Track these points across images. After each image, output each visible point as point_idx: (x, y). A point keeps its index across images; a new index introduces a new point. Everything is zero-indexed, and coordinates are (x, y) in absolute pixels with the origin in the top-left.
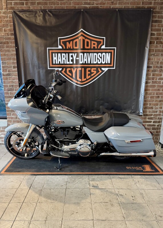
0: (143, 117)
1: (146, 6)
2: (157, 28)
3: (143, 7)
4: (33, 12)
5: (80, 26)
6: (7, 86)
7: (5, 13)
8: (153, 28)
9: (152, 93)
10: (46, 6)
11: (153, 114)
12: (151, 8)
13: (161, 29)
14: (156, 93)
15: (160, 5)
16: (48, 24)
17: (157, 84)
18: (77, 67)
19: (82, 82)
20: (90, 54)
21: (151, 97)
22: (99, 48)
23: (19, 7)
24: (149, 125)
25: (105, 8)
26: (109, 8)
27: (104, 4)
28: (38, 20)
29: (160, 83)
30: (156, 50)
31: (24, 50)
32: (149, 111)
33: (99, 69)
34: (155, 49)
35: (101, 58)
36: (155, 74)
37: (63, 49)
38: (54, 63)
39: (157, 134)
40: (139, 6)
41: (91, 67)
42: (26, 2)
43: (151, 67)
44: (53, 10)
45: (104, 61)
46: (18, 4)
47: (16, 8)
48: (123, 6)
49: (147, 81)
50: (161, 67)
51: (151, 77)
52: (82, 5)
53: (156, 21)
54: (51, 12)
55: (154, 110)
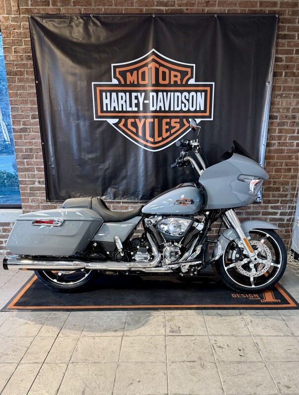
0: (262, 204)
1: (267, 9)
2: (286, 48)
3: (262, 10)
4: (66, 19)
5: (151, 44)
6: (21, 151)
7: (16, 19)
8: (279, 48)
9: (277, 163)
10: (89, 7)
11: (280, 199)
12: (275, 12)
13: (293, 50)
14: (285, 162)
15: (291, 7)
16: (93, 40)
17: (286, 148)
18: (145, 117)
19: (154, 143)
20: (169, 93)
21: (277, 171)
22: (184, 83)
23: (41, 9)
24: (273, 218)
25: (194, 11)
26: (201, 12)
27: (193, 4)
28: (75, 33)
29: (291, 145)
30: (283, 87)
31: (51, 86)
32: (273, 194)
33: (184, 120)
34: (282, 85)
36: (283, 129)
37: (120, 85)
38: (105, 109)
39: (286, 234)
41: (171, 118)
42: (53, 1)
43: (276, 118)
44: (102, 14)
45: (192, 107)
46: (39, 3)
47: (36, 11)
48: (226, 9)
49: (268, 141)
50: (294, 117)
51: (277, 134)
52: (154, 6)
53: (285, 37)
54: (98, 18)
55: (281, 192)
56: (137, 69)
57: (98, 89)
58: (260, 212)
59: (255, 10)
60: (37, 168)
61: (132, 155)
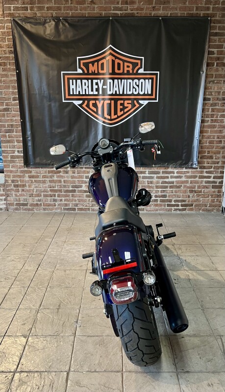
0: (198, 170)
1: (202, 13)
2: (217, 43)
3: (197, 13)
4: (41, 21)
5: (109, 41)
6: (4, 126)
7: (1, 21)
8: (211, 44)
9: (211, 136)
10: (59, 12)
11: (213, 165)
12: (208, 15)
13: (223, 45)
14: (217, 136)
15: (221, 11)
16: (62, 38)
17: (217, 124)
19: (111, 120)
20: (123, 80)
21: (211, 142)
22: (135, 72)
23: (22, 13)
24: (208, 181)
25: (143, 15)
26: (149, 15)
27: (142, 9)
29: (222, 121)
30: (216, 75)
31: (28, 74)
32: (207, 161)
33: (135, 101)
34: (214, 73)
35: (138, 86)
36: (215, 109)
37: (84, 74)
38: (71, 93)
39: (218, 194)
40: (191, 12)
41: (124, 100)
42: (30, 7)
43: (209, 99)
44: (70, 17)
45: (142, 91)
46: (19, 9)
47: (17, 15)
48: (169, 13)
49: (203, 119)
50: (224, 99)
51: (210, 113)
52: (111, 11)
53: (216, 34)
54: (66, 20)
55: (214, 160)
56: (98, 61)
57: (66, 77)
58: (197, 176)
59: (192, 13)
60: (16, 140)
61: (93, 129)
